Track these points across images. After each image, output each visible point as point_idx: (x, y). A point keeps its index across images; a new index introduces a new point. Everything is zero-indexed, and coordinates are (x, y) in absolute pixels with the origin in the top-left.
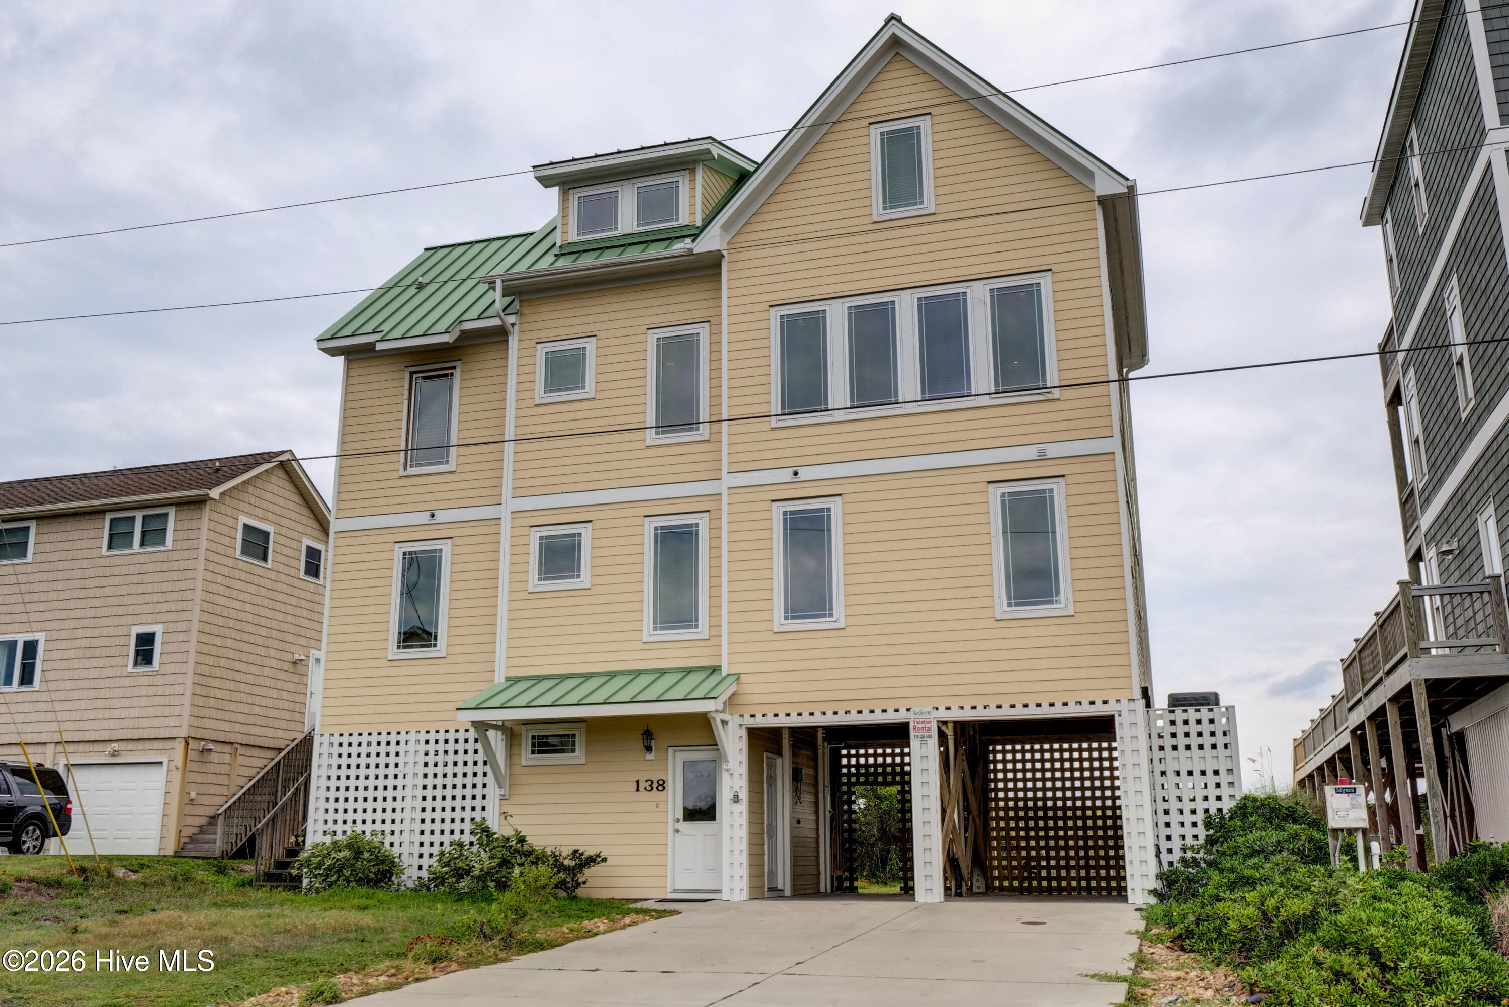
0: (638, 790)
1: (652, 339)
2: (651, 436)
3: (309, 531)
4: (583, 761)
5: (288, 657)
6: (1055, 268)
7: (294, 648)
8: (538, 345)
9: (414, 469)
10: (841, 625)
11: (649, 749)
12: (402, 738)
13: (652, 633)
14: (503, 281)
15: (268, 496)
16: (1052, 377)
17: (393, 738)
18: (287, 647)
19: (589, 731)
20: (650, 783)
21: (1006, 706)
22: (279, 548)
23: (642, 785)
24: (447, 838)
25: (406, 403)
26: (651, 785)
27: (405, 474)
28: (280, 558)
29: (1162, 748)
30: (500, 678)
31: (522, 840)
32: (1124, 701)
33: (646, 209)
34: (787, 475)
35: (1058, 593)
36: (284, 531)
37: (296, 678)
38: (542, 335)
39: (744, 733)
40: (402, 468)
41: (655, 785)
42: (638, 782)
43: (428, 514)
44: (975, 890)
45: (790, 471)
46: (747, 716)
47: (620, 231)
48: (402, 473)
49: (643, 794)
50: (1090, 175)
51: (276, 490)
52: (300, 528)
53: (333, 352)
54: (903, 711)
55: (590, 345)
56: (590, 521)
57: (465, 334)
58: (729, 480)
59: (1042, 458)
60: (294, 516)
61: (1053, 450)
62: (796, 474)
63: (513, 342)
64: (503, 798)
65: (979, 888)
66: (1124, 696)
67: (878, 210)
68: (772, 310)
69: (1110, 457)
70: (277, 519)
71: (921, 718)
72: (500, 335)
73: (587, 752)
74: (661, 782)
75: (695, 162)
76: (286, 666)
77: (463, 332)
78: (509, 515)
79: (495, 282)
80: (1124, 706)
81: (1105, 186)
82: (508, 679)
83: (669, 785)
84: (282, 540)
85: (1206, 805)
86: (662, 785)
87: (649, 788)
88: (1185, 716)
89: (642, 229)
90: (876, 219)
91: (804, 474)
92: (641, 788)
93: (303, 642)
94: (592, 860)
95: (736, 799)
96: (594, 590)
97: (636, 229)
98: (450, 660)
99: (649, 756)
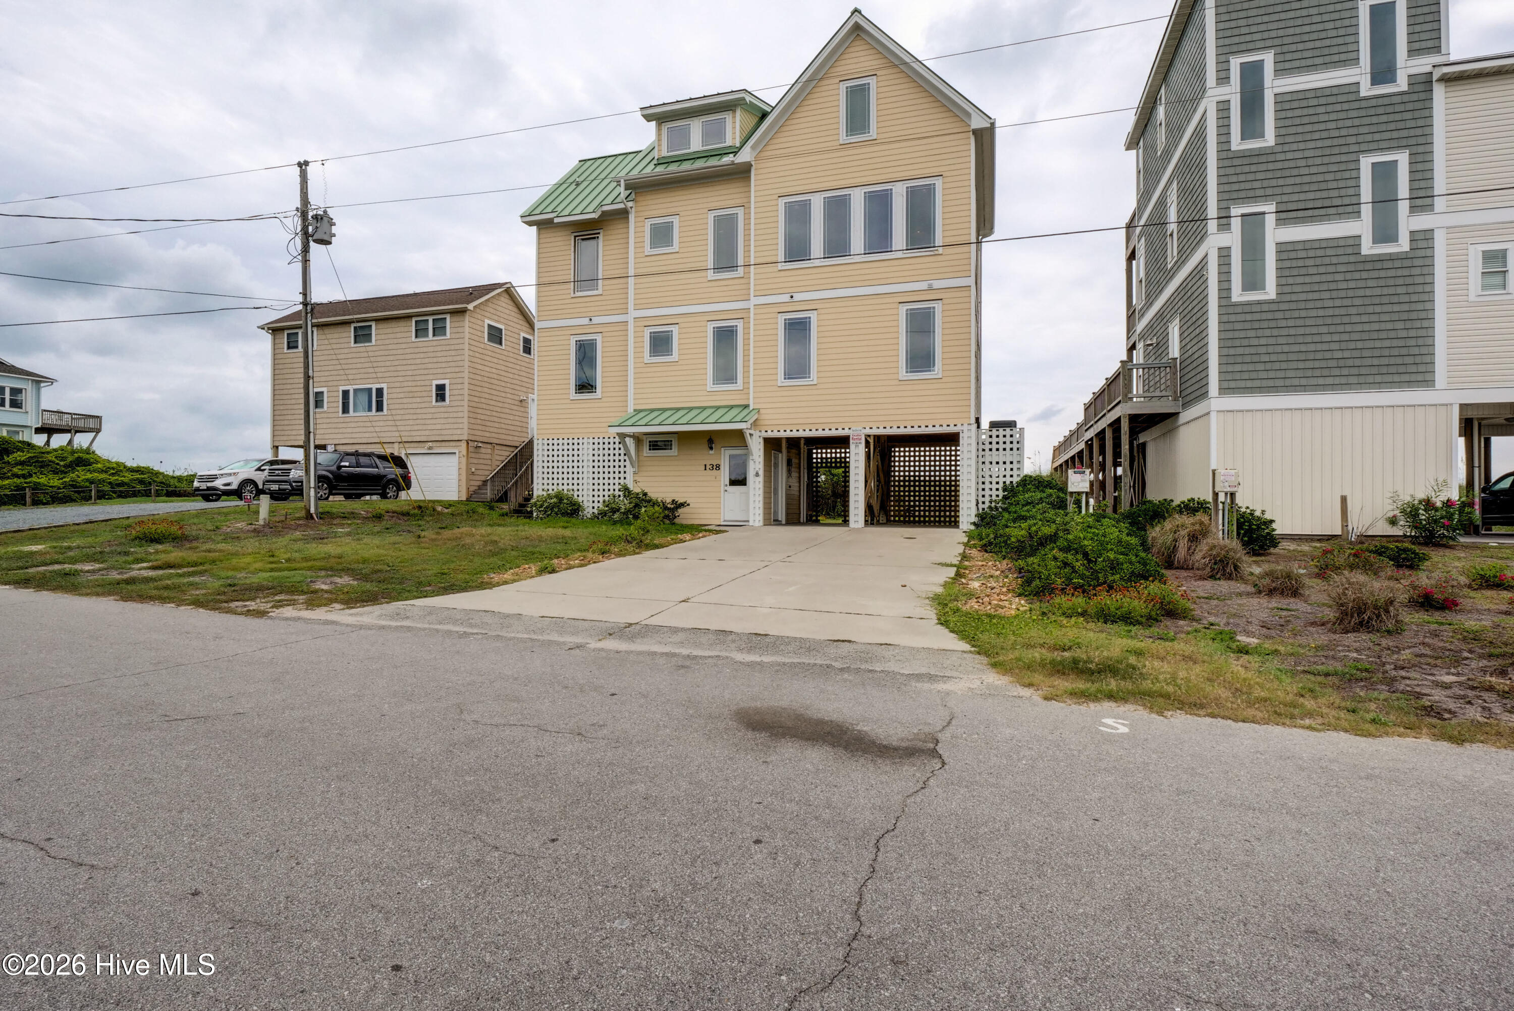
0: (705, 470)
1: (711, 216)
2: (710, 274)
3: (524, 328)
4: (676, 454)
5: (517, 398)
6: (944, 174)
7: (520, 393)
8: (646, 220)
9: (579, 293)
10: (815, 383)
11: (711, 448)
12: (580, 441)
13: (712, 386)
14: (625, 181)
15: (500, 309)
16: (939, 240)
17: (576, 441)
18: (516, 392)
19: (679, 439)
20: (712, 466)
21: (902, 427)
22: (508, 338)
23: (708, 467)
24: (606, 493)
25: (573, 254)
27: (575, 296)
28: (508, 343)
29: (984, 450)
30: (631, 410)
31: (645, 494)
32: (965, 425)
33: (706, 136)
34: (786, 298)
35: (934, 365)
36: (510, 328)
37: (522, 409)
38: (648, 214)
39: (762, 441)
40: (572, 293)
41: (715, 467)
42: (705, 465)
43: (588, 319)
44: (882, 522)
45: (789, 295)
46: (763, 432)
47: (692, 150)
48: (572, 295)
49: (708, 471)
50: (969, 115)
51: (504, 305)
52: (519, 327)
53: (530, 224)
54: (847, 429)
55: (676, 220)
56: (677, 324)
57: (604, 213)
58: (754, 301)
59: (930, 289)
60: (515, 320)
61: (937, 284)
62: (792, 297)
63: (632, 217)
64: (635, 473)
66: (966, 422)
67: (843, 138)
68: (780, 199)
69: (968, 289)
70: (506, 321)
71: (856, 433)
72: (623, 214)
73: (678, 449)
74: (718, 465)
75: (736, 106)
76: (517, 403)
77: (603, 212)
78: (632, 320)
79: (620, 181)
80: (965, 428)
81: (977, 123)
82: (635, 410)
83: (722, 467)
84: (509, 333)
85: (1004, 479)
86: (718, 467)
87: (711, 469)
88: (997, 433)
89: (705, 148)
90: (841, 142)
91: (797, 297)
93: (524, 389)
94: (682, 505)
95: (757, 475)
96: (680, 363)
97: (701, 149)
98: (604, 400)
99: (711, 452)
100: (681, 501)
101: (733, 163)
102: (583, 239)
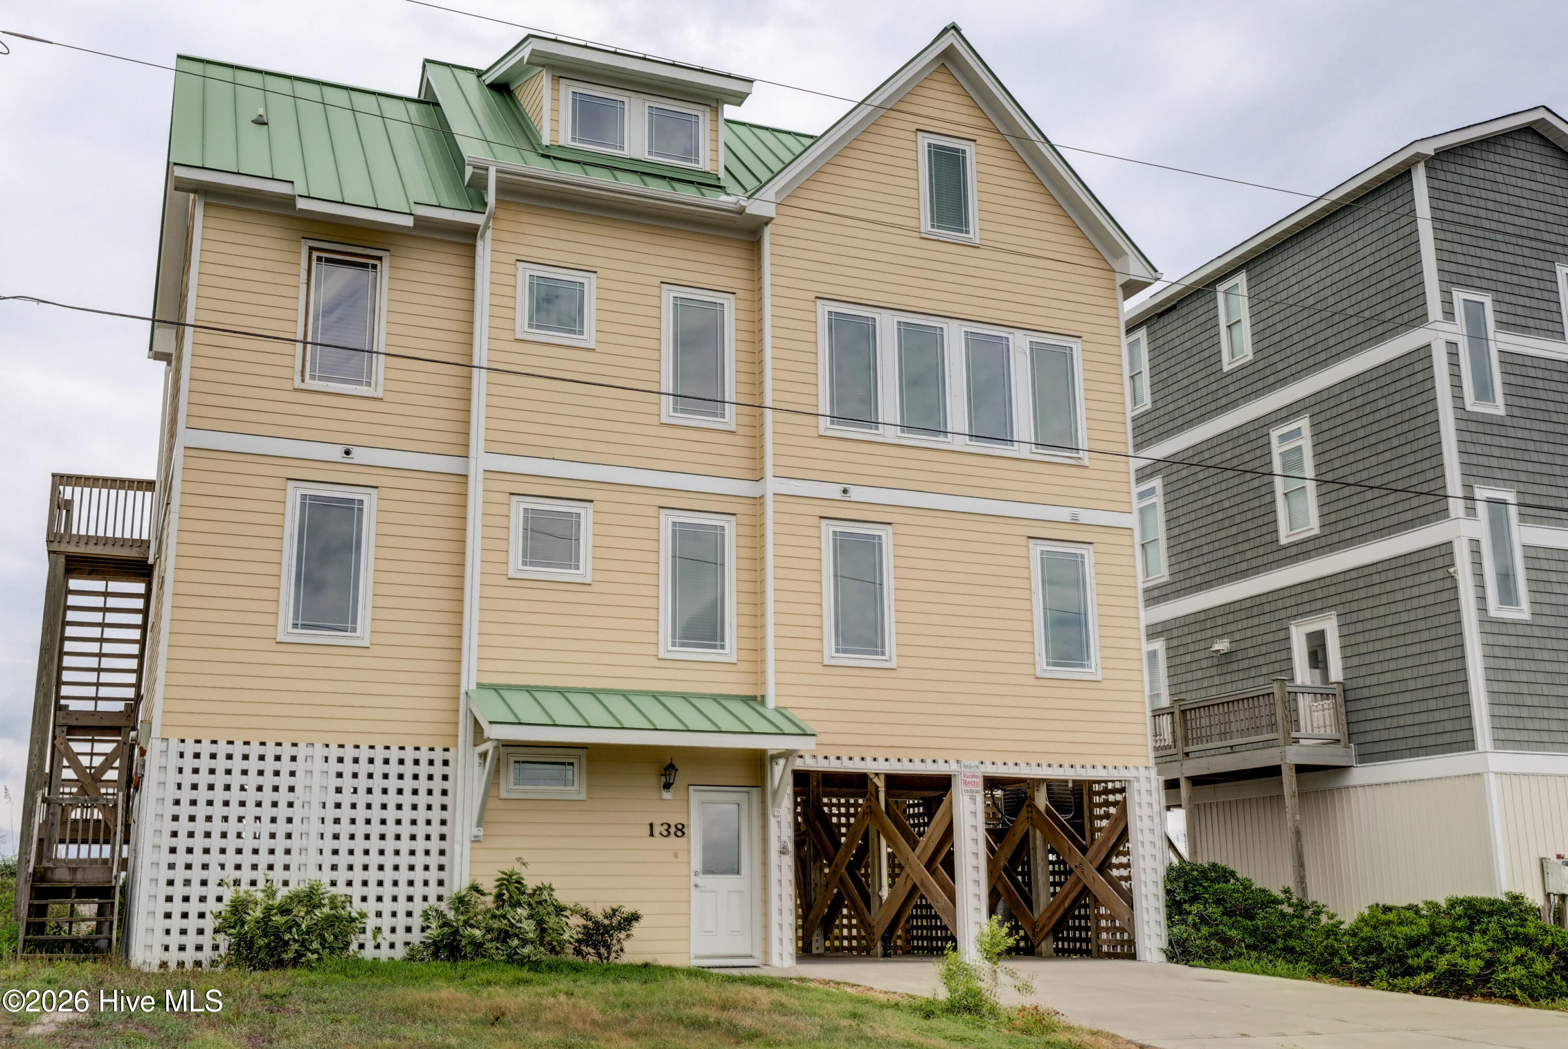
0: (652, 835)
1: (668, 296)
2: (668, 408)
4: (583, 796)
6: (1086, 337)
8: (519, 264)
9: (316, 382)
10: (893, 665)
11: (667, 786)
12: (301, 752)
13: (670, 648)
14: (497, 171)
16: (1084, 441)
17: (285, 751)
19: (590, 760)
20: (666, 827)
23: (657, 830)
25: (303, 288)
26: (667, 830)
27: (303, 386)
30: (468, 682)
33: (659, 137)
34: (834, 491)
35: (1088, 657)
38: (524, 252)
39: (790, 777)
40: (298, 378)
41: (673, 830)
42: (651, 825)
43: (342, 448)
44: (815, 951)
45: (839, 487)
46: (793, 758)
47: (625, 153)
48: (297, 383)
49: (658, 841)
55: (590, 284)
56: (591, 501)
58: (774, 485)
59: (1075, 522)
61: (1086, 516)
62: (845, 491)
63: (485, 249)
65: (817, 948)
67: (927, 227)
68: (819, 302)
69: (1129, 532)
71: (968, 771)
73: (589, 786)
74: (680, 827)
75: (718, 100)
77: (419, 220)
78: (481, 475)
79: (487, 169)
82: (482, 686)
83: (690, 831)
86: (681, 830)
87: (665, 833)
89: (654, 158)
90: (924, 234)
91: (856, 494)
92: (656, 832)
95: (783, 852)
96: (596, 587)
97: (646, 157)
98: (374, 651)
99: (667, 795)
100: (628, 909)
101: (741, 211)
102: (328, 260)
